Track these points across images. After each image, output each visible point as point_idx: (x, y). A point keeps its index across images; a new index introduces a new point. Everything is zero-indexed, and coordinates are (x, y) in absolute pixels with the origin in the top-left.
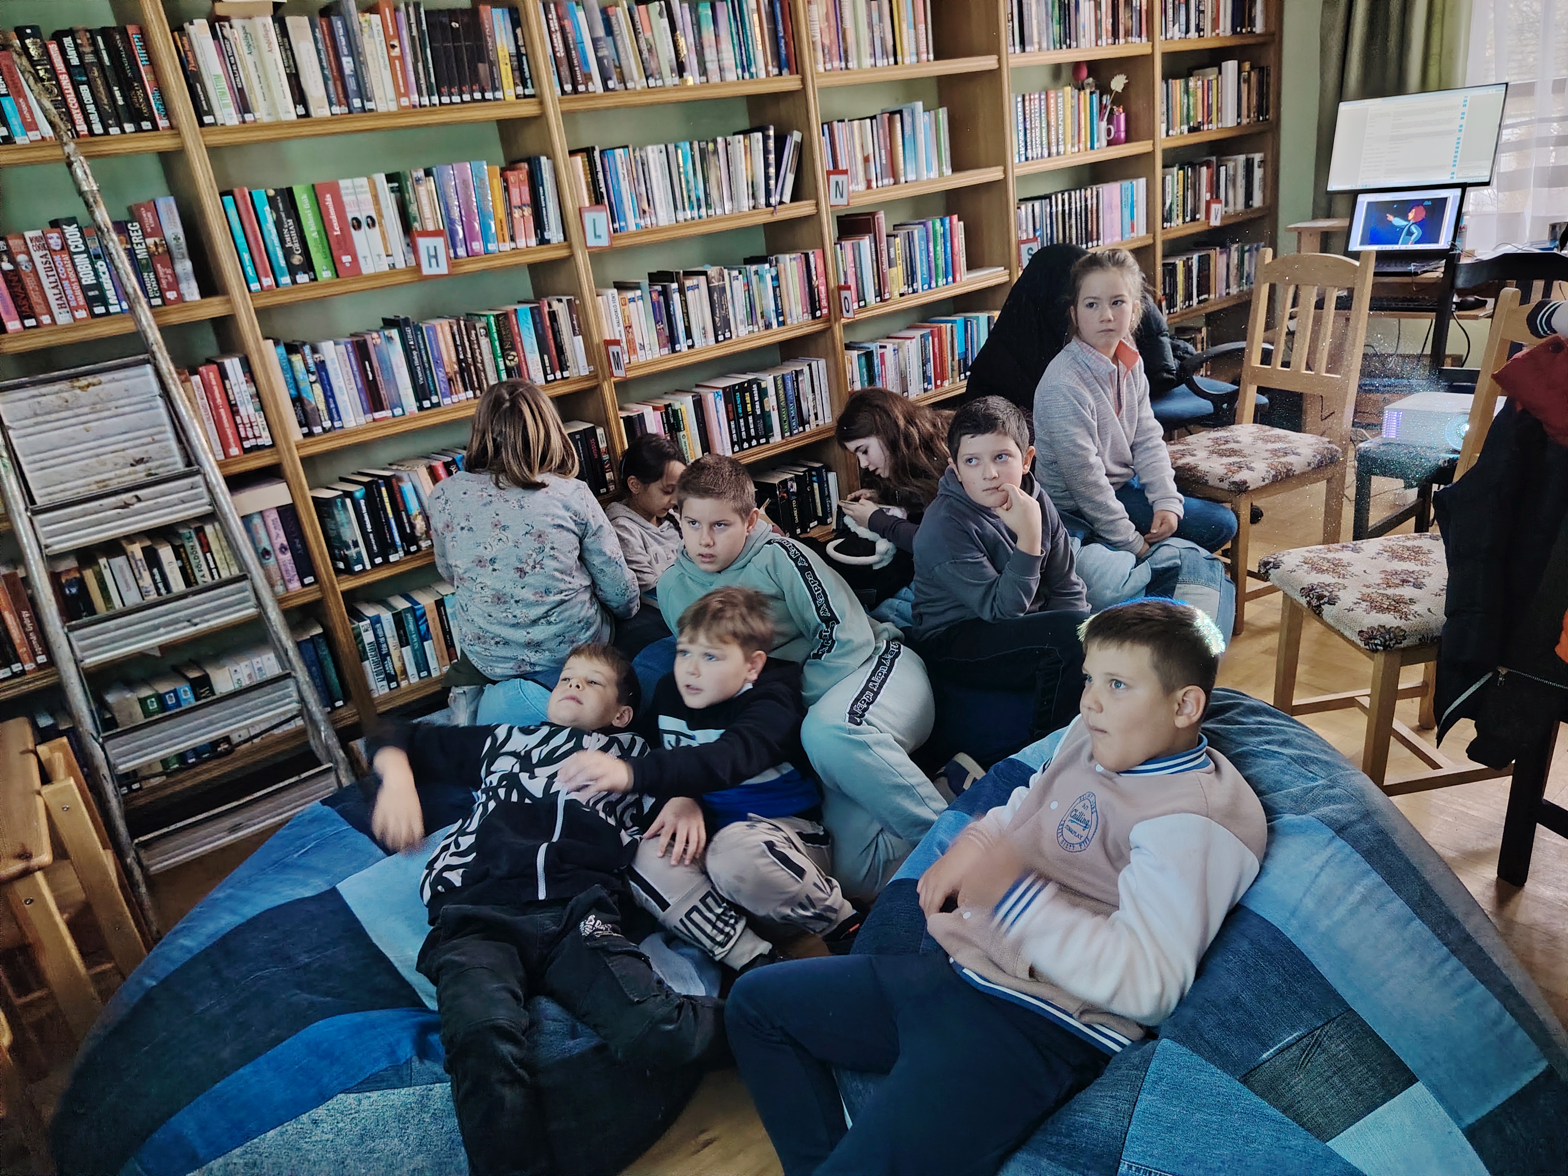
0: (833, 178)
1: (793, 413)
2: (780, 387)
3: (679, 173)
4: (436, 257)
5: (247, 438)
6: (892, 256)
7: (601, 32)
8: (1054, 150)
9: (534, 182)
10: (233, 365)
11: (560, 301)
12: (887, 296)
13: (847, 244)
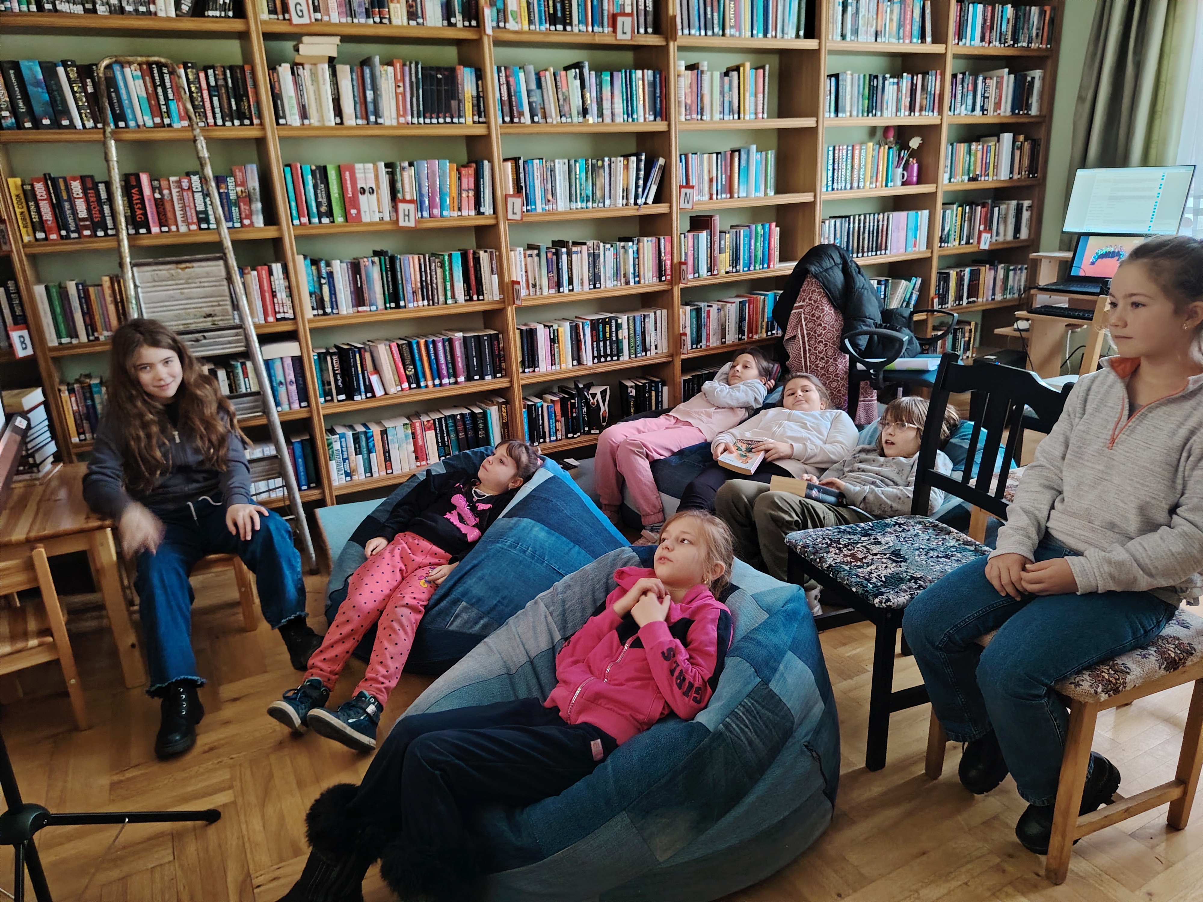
0: (684, 190)
1: (639, 342)
2: (631, 324)
3: (576, 179)
4: (408, 216)
5: (279, 312)
6: (722, 246)
7: (533, 86)
8: (855, 185)
9: (478, 176)
10: (277, 268)
11: (486, 252)
12: (715, 272)
13: (690, 235)
